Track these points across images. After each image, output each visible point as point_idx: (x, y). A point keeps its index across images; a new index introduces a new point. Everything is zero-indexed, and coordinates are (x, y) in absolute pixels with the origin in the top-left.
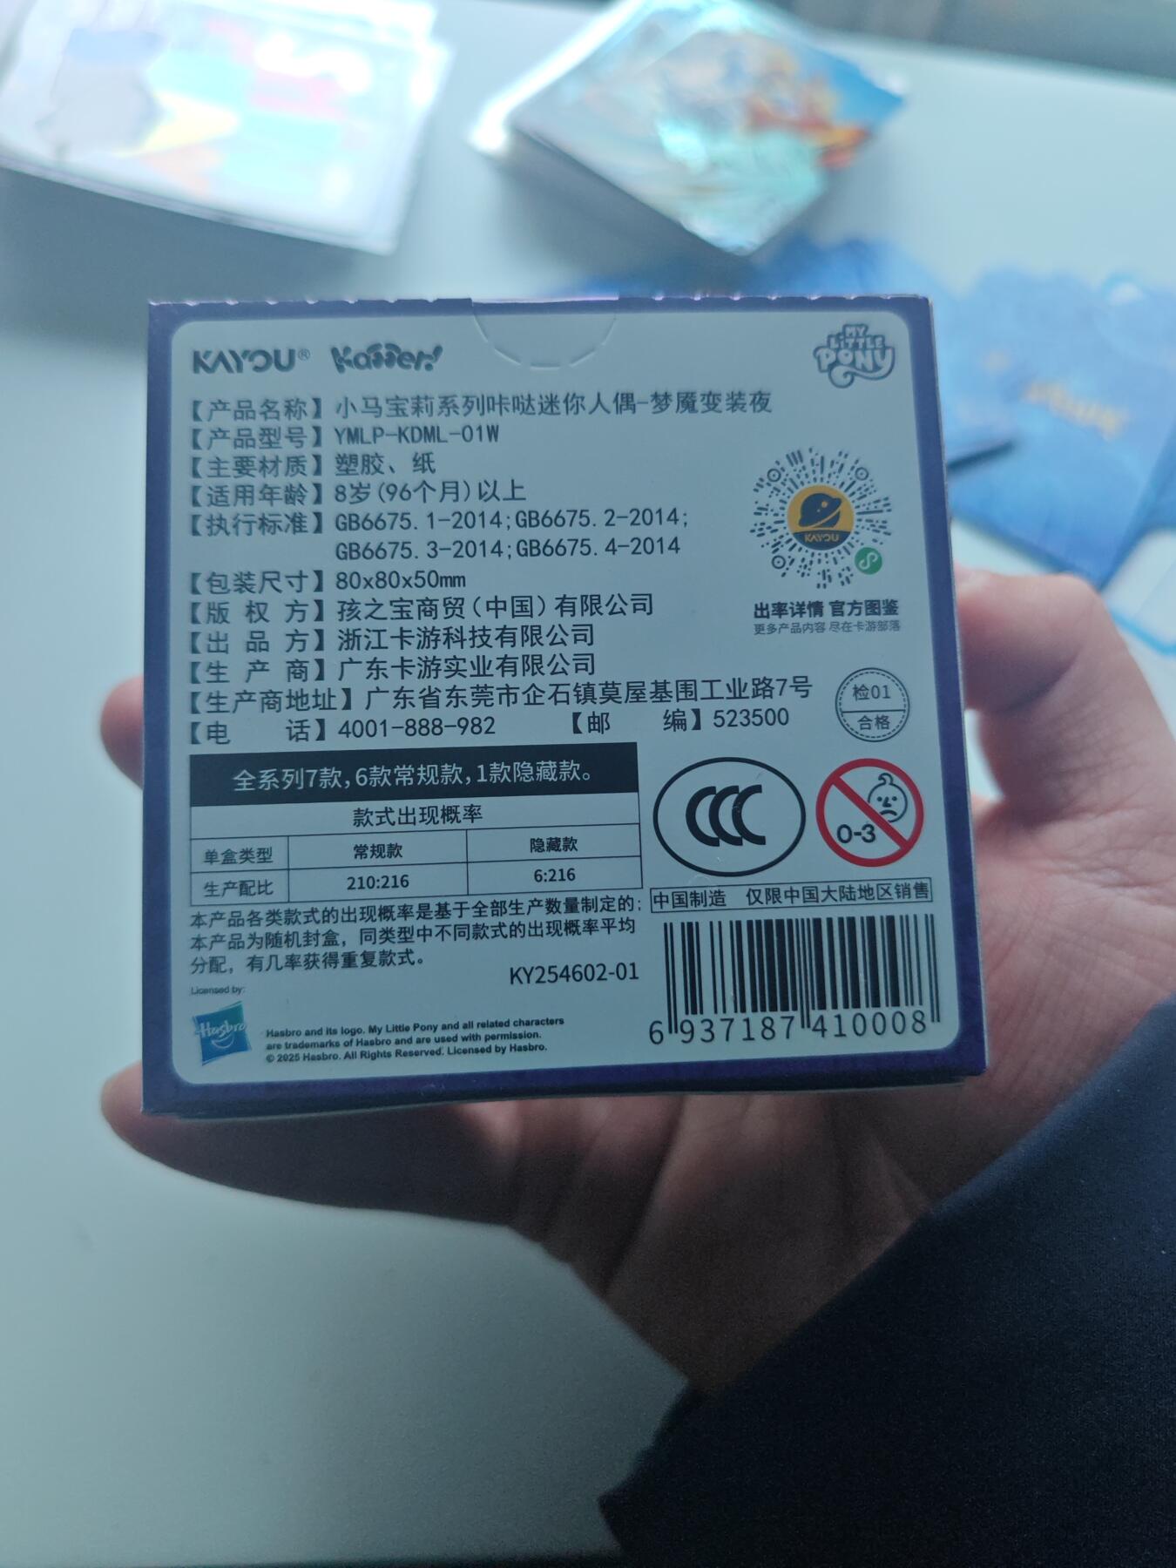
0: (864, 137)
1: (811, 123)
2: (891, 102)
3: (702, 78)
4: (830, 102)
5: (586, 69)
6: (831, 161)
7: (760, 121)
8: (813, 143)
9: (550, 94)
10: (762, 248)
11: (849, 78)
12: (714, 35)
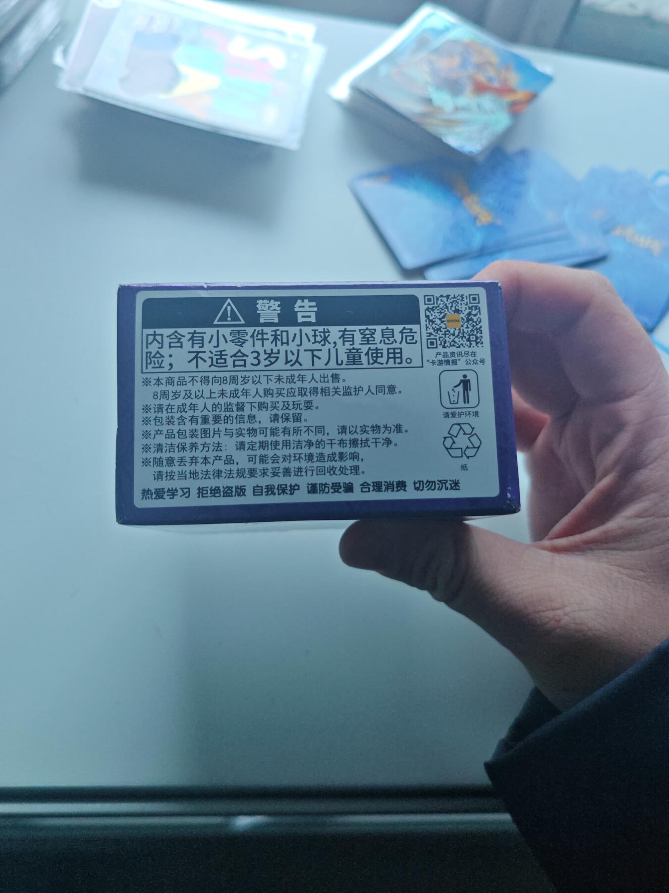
0: (532, 97)
1: (504, 90)
2: (547, 79)
3: (447, 65)
4: (514, 79)
5: (390, 59)
6: (515, 109)
7: (480, 89)
8: (506, 99)
9: (373, 71)
10: (481, 152)
11: (524, 66)
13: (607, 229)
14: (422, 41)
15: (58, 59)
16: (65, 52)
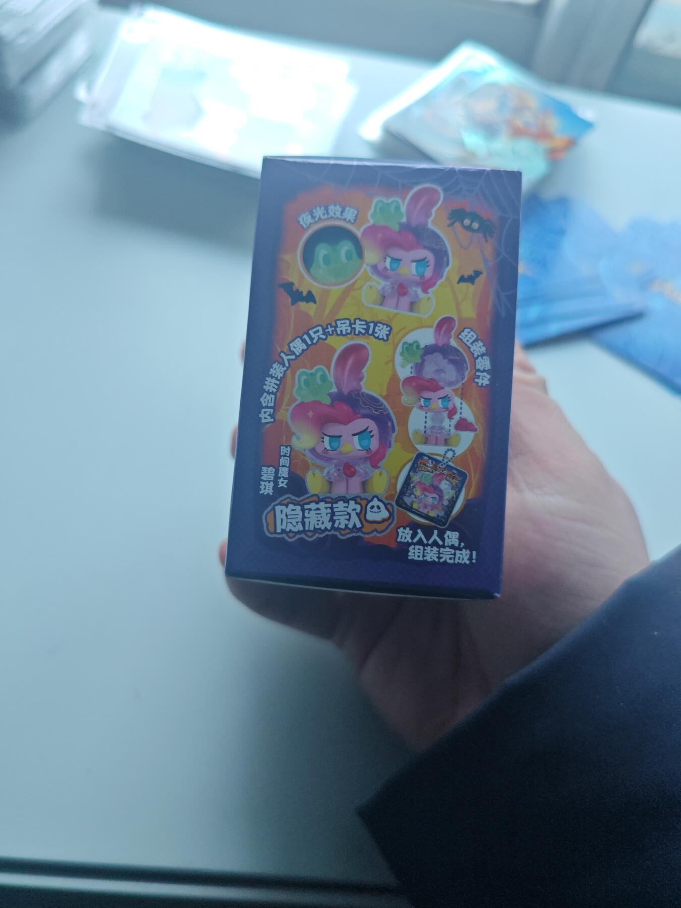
0: (571, 143)
1: (542, 135)
2: (587, 126)
3: (486, 107)
4: (554, 124)
5: (426, 100)
6: (554, 156)
7: (518, 133)
8: (544, 145)
9: (405, 113)
11: (566, 111)
12: (493, 86)
13: (645, 283)
14: (459, 83)
15: (81, 93)
16: (89, 88)
